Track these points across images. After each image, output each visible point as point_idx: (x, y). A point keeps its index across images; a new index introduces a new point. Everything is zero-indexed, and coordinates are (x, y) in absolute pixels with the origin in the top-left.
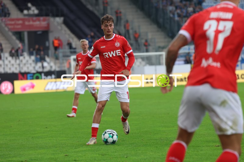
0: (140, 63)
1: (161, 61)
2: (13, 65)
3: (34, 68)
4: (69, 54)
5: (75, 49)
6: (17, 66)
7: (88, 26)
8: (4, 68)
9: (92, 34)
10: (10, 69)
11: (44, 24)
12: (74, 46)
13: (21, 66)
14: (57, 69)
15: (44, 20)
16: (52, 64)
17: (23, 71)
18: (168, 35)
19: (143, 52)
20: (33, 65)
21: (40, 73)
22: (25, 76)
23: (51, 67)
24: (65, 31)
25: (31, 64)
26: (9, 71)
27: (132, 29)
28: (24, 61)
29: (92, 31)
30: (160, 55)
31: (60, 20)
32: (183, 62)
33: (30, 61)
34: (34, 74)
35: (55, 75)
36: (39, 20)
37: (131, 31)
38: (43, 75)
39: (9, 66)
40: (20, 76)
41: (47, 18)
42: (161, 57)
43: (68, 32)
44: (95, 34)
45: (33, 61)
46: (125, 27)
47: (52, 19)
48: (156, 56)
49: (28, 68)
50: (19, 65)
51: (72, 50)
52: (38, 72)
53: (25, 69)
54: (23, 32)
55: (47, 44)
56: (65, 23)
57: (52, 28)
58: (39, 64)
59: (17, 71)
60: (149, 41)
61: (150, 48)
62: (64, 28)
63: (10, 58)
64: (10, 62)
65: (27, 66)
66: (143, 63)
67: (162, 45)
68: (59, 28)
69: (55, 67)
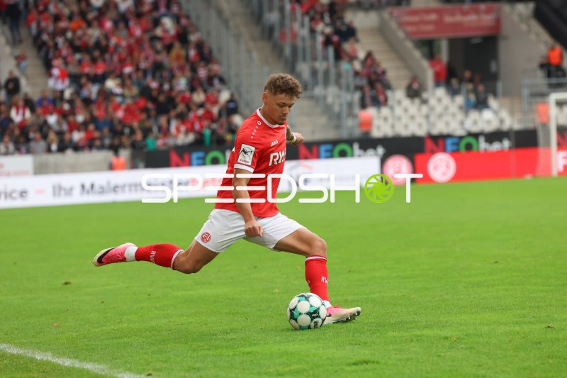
2: (413, 118)
3: (462, 123)
4: (545, 89)
6: (424, 122)
8: (393, 126)
10: (406, 126)
11: (487, 19)
13: (432, 119)
14: (517, 127)
15: (488, 11)
16: (504, 114)
17: (435, 132)
20: (460, 116)
21: (476, 136)
22: (441, 143)
23: (502, 121)
24: (537, 35)
25: (454, 115)
26: (405, 132)
28: (439, 109)
31: (525, 9)
33: (453, 108)
34: (461, 138)
35: (509, 139)
36: (477, 11)
38: (482, 140)
39: (405, 120)
40: (429, 144)
41: (496, 5)
43: (545, 37)
45: (461, 108)
47: (506, 8)
49: (447, 124)
50: (427, 117)
51: (553, 80)
52: (470, 134)
53: (439, 128)
54: (439, 40)
55: (493, 67)
56: (539, 16)
57: (506, 29)
58: (474, 115)
59: (421, 132)
62: (536, 27)
63: (406, 102)
64: (406, 110)
65: (445, 119)
68: (524, 27)
69: (511, 122)
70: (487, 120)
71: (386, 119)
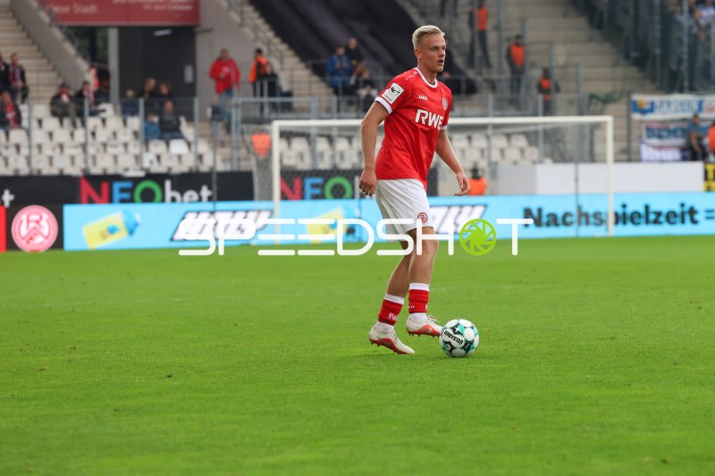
0: (522, 151)
1: (598, 149)
2: (61, 147)
3: (138, 158)
5: (289, 94)
6: (78, 152)
7: (339, 16)
8: (29, 159)
9: (353, 43)
10: (51, 159)
12: (284, 85)
13: (91, 150)
14: (221, 167)
16: (203, 147)
17: (96, 171)
18: (627, 57)
19: (535, 114)
20: (135, 148)
21: (159, 178)
22: (105, 186)
23: (200, 158)
24: (255, 29)
25: (126, 145)
26: (47, 170)
27: (497, 28)
28: (103, 135)
29: (351, 32)
30: (595, 127)
32: (676, 154)
33: (126, 136)
34: (136, 181)
35: (210, 188)
37: (492, 37)
38: (168, 185)
39: (47, 151)
40: (86, 188)
42: (598, 133)
43: (267, 33)
44: (361, 42)
45: (136, 134)
46: (471, 23)
48: (581, 126)
49: (115, 159)
50: (84, 146)
51: (278, 100)
52: (150, 176)
53: (103, 165)
54: (106, 28)
55: (189, 77)
57: (206, 19)
58: (157, 147)
59: (75, 171)
60: (556, 74)
61: (560, 99)
63: (51, 123)
64: (51, 135)
65: (111, 150)
66: (533, 153)
67: (603, 88)
68: (235, 17)
69: (214, 160)
70: (177, 155)
71: (18, 147)
